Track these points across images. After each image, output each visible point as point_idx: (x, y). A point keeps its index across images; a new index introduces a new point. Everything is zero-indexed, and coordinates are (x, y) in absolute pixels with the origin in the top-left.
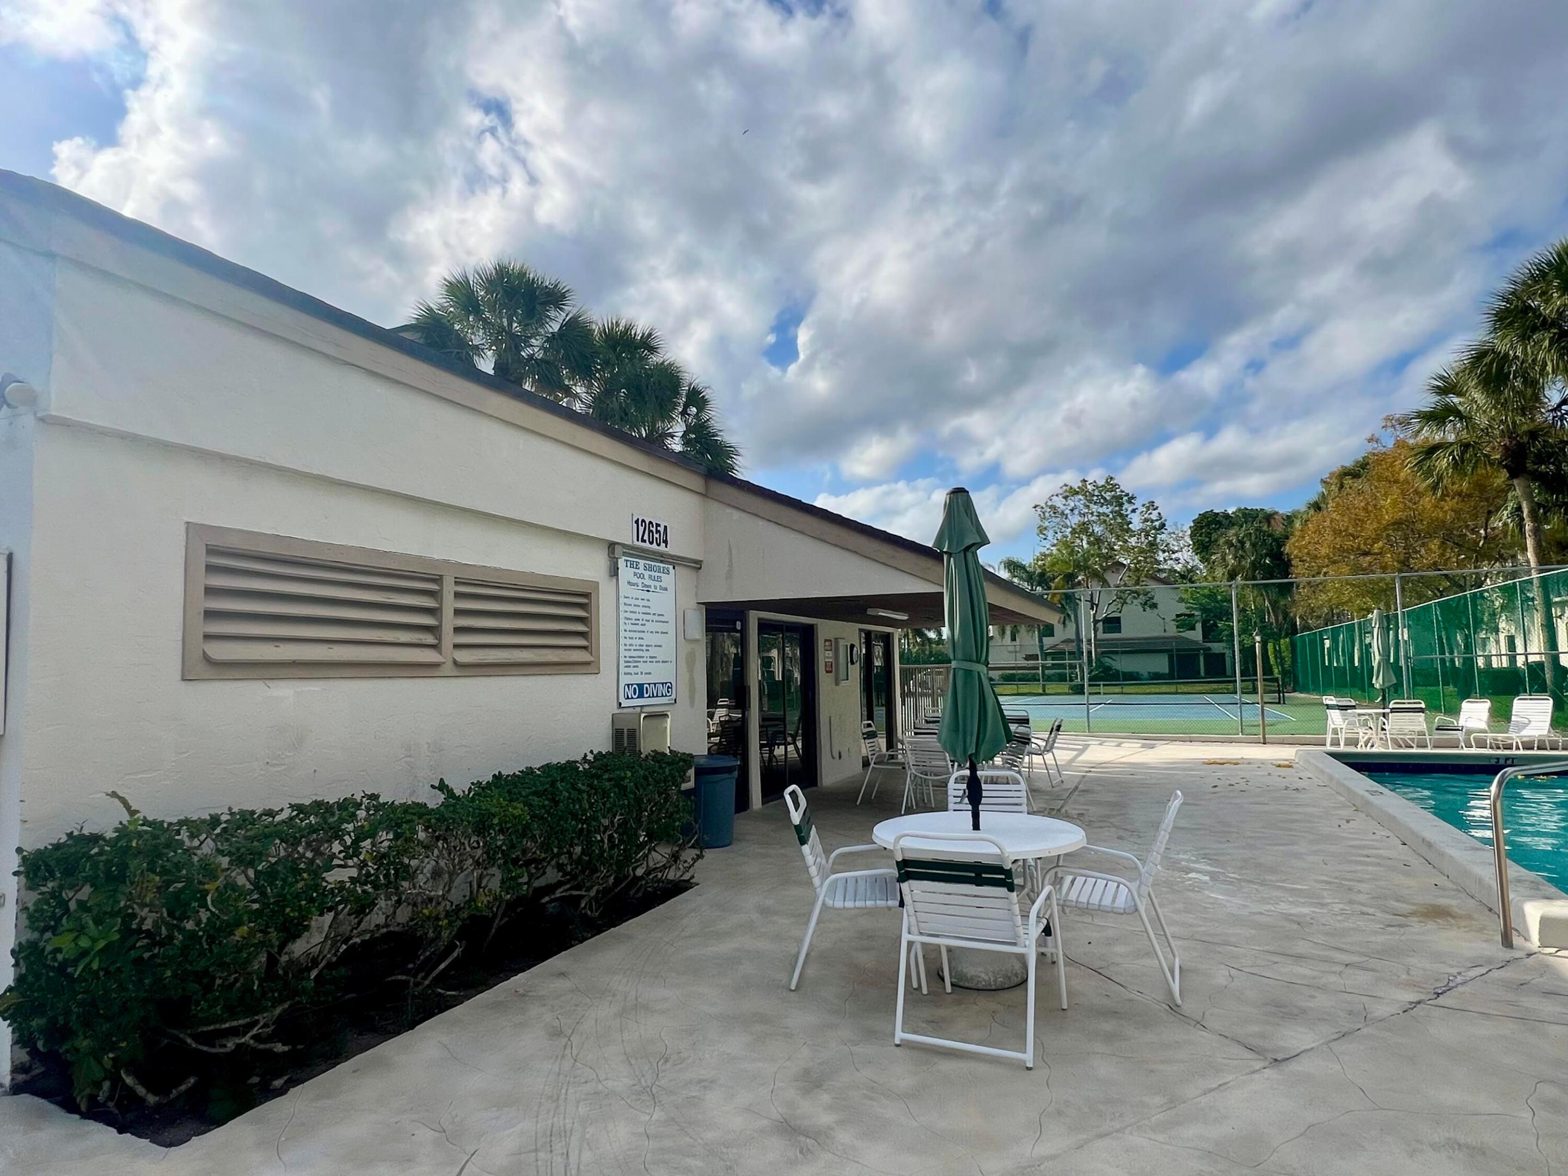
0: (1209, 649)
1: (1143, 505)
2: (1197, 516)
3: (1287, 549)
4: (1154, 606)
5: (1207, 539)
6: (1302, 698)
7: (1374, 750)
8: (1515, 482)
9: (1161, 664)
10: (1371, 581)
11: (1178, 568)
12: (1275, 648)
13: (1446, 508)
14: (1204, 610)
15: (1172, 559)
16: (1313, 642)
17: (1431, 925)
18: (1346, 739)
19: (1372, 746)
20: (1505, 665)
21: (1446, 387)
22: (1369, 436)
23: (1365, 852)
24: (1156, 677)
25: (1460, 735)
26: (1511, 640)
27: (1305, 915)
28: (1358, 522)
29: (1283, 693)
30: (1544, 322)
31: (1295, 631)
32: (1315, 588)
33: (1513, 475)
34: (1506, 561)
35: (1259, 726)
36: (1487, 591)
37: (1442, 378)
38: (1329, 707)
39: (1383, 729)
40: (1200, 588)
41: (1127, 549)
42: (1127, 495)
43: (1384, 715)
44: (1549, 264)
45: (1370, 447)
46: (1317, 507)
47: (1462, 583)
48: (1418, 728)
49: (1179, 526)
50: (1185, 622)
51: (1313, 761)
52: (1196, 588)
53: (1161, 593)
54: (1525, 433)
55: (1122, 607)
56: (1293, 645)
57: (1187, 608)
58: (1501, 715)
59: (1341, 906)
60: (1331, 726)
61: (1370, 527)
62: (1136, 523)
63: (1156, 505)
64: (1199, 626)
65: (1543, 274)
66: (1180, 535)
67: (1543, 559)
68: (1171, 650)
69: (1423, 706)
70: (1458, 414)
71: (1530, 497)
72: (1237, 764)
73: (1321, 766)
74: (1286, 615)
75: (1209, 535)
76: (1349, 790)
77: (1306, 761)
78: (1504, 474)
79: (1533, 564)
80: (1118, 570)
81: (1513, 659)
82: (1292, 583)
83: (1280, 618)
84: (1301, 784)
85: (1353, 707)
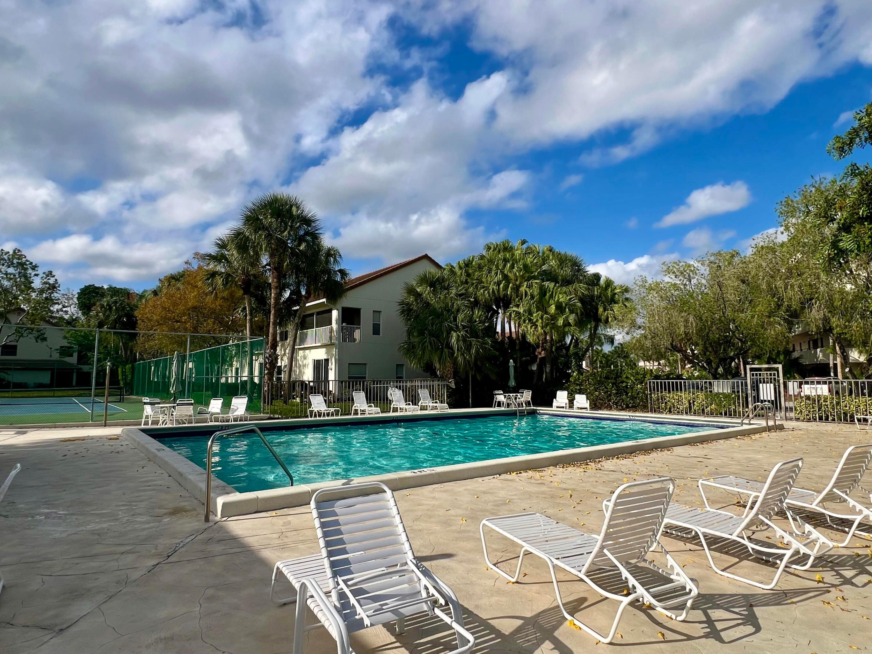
0: (81, 369)
1: (44, 273)
2: (83, 287)
3: (136, 313)
4: (45, 339)
5: (88, 302)
6: (134, 399)
7: (166, 426)
8: (246, 296)
9: (45, 378)
10: (178, 336)
11: (66, 317)
12: (122, 370)
13: (217, 304)
14: (80, 345)
15: (62, 311)
16: (144, 367)
17: (174, 518)
18: (152, 421)
19: (166, 424)
20: (233, 382)
21: (222, 245)
22: (186, 260)
23: (148, 484)
24: (40, 386)
25: (208, 416)
26: (237, 369)
27: (104, 529)
28: (175, 304)
29: (123, 395)
30: (263, 227)
31: (135, 360)
32: (149, 337)
33: (245, 293)
34: (239, 332)
35: (103, 416)
36: (230, 346)
37: (221, 239)
38: (145, 403)
39: (172, 415)
40: (78, 331)
41: (28, 301)
42: (31, 263)
43: (174, 407)
44: (268, 201)
45: (186, 266)
46: (155, 293)
47: (220, 341)
48: (190, 414)
49: (71, 291)
50: (65, 351)
51: (131, 435)
52: (75, 331)
53: (50, 331)
54: (252, 275)
55: (19, 338)
56: (133, 368)
57: (69, 343)
58: (227, 406)
59: (127, 518)
60: (145, 414)
61: (181, 308)
62: (37, 283)
63: (53, 274)
64: (75, 355)
65: (266, 205)
66: (71, 296)
67: (252, 333)
68: (54, 369)
69: (193, 402)
70: (226, 259)
71: (250, 304)
72: (83, 440)
73: (134, 437)
74: (131, 351)
75: (89, 299)
76: (147, 449)
77: (128, 435)
78: (241, 292)
79: (248, 336)
80: (20, 313)
81: (237, 379)
82: (137, 333)
83: (129, 352)
84: (122, 448)
85: (159, 403)
